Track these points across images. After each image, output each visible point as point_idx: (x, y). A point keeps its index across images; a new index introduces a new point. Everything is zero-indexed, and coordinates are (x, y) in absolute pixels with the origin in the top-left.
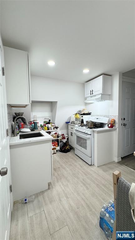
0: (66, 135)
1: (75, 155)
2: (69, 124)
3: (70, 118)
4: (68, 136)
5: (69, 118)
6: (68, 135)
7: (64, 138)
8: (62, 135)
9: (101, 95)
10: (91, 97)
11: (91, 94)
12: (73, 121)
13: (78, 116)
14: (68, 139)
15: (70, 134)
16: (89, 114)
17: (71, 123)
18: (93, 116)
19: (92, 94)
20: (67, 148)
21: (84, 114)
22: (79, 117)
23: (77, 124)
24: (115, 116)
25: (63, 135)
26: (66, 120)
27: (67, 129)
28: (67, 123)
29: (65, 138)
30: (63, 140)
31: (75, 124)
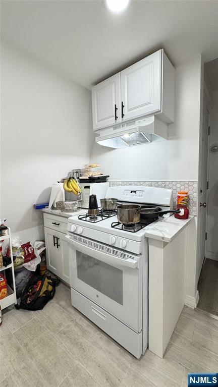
0: (36, 244)
1: (73, 311)
2: (44, 210)
3: (48, 192)
4: (44, 246)
5: (43, 192)
6: (44, 241)
7: (30, 257)
8: (23, 246)
9: (153, 117)
10: (115, 127)
11: (116, 117)
12: (57, 200)
13: (76, 185)
14: (43, 255)
15: (49, 241)
16: (103, 179)
17: (53, 208)
18: (113, 185)
19: (123, 115)
20: (44, 289)
21: (92, 180)
22: (78, 189)
23: (73, 211)
24: (189, 184)
25: (28, 245)
26: (35, 199)
27: (39, 225)
28: (39, 207)
29: (34, 257)
30: (29, 263)
31: (67, 211)
